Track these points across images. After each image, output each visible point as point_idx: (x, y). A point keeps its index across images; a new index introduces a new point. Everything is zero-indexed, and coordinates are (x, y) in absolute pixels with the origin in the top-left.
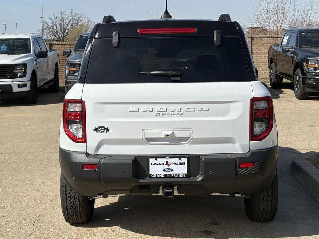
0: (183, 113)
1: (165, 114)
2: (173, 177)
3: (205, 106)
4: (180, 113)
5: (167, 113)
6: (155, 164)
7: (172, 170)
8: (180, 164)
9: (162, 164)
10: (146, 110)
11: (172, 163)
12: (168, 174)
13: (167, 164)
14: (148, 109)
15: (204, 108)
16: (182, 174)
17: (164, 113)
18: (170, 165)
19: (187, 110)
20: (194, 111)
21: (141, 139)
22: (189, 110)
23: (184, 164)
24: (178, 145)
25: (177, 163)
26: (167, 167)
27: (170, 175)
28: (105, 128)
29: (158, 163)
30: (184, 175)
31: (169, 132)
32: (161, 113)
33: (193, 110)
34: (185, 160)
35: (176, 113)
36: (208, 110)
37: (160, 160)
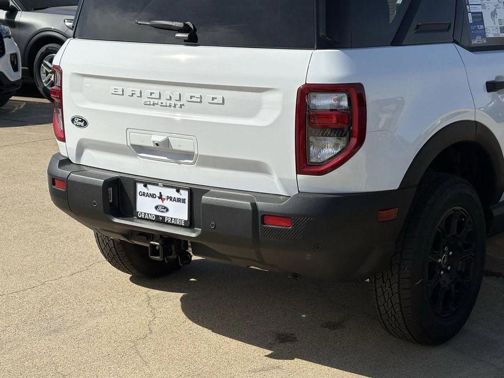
0: (183, 105)
1: (157, 104)
2: (167, 223)
3: (219, 94)
4: (179, 103)
5: (160, 102)
6: (144, 194)
7: (167, 210)
8: (179, 200)
9: (153, 196)
10: (133, 94)
11: (167, 196)
12: (161, 216)
13: (160, 197)
14: (134, 92)
15: (216, 98)
16: (180, 220)
17: (156, 101)
18: (164, 199)
19: (190, 100)
20: (201, 102)
21: (125, 145)
22: (193, 99)
23: (184, 201)
24: (180, 163)
25: (175, 198)
26: (159, 202)
27: (164, 218)
28: (82, 120)
29: (147, 193)
30: (183, 223)
31: (159, 138)
32: (152, 101)
33: (199, 100)
34: (185, 195)
35: (173, 102)
36: (223, 103)
37: (152, 189)
